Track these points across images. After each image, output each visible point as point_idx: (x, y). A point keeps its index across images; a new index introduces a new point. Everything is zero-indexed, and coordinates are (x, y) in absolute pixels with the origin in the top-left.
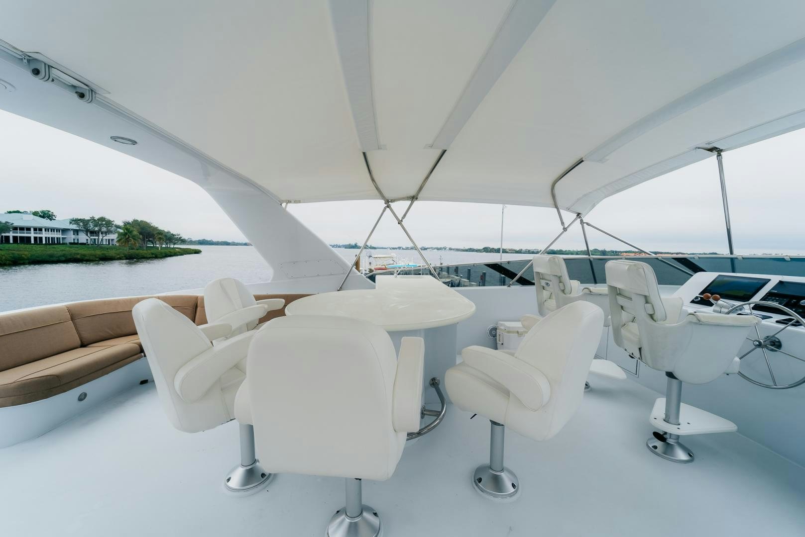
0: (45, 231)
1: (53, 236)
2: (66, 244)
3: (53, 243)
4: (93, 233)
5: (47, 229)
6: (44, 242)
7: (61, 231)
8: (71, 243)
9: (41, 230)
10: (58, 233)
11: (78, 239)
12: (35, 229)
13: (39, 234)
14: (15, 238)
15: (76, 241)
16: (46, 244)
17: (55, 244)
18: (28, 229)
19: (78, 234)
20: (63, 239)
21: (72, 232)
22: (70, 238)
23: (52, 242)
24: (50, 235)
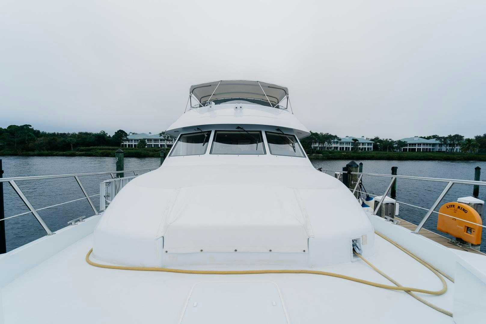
0: (423, 145)
1: (427, 147)
2: (434, 152)
3: (427, 151)
4: (451, 145)
5: (424, 144)
6: (421, 151)
7: (432, 145)
8: (437, 152)
9: (421, 144)
10: (430, 146)
11: (441, 149)
12: (418, 144)
13: (420, 146)
14: (409, 149)
15: (440, 150)
16: (422, 152)
17: (427, 152)
18: (415, 144)
19: (441, 146)
20: (433, 149)
21: (438, 145)
22: (437, 148)
23: (425, 151)
24: (425, 147)
